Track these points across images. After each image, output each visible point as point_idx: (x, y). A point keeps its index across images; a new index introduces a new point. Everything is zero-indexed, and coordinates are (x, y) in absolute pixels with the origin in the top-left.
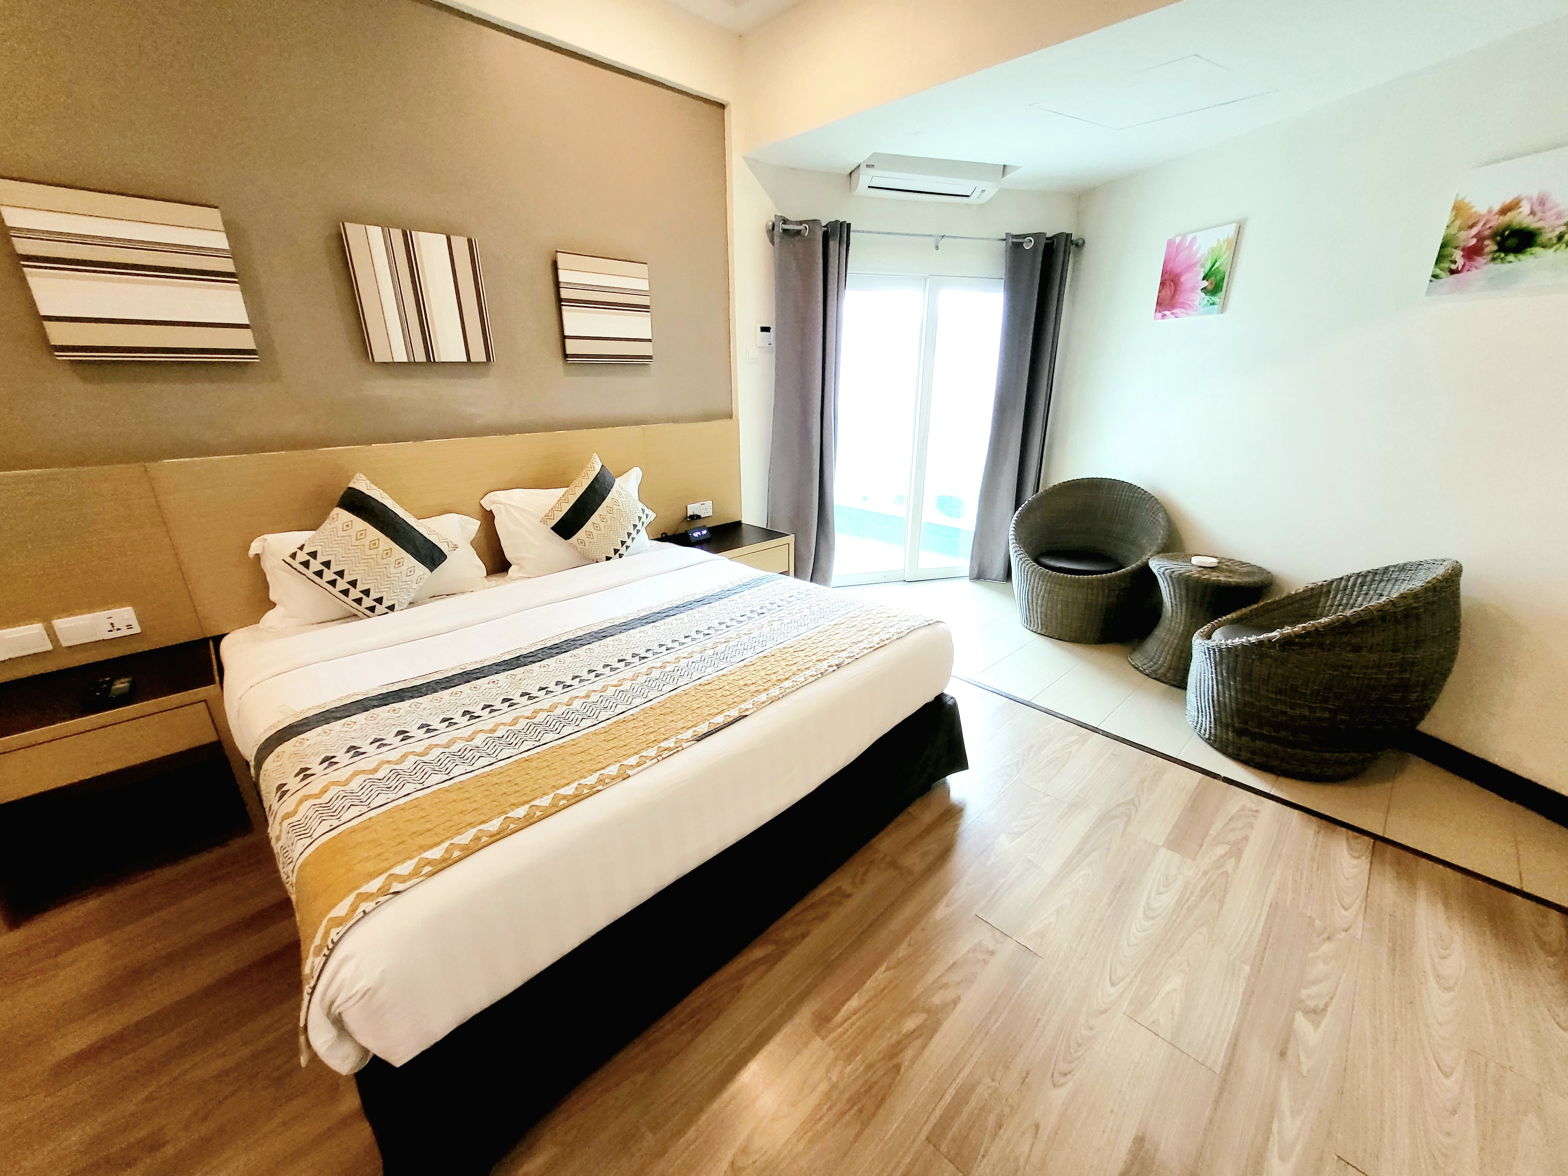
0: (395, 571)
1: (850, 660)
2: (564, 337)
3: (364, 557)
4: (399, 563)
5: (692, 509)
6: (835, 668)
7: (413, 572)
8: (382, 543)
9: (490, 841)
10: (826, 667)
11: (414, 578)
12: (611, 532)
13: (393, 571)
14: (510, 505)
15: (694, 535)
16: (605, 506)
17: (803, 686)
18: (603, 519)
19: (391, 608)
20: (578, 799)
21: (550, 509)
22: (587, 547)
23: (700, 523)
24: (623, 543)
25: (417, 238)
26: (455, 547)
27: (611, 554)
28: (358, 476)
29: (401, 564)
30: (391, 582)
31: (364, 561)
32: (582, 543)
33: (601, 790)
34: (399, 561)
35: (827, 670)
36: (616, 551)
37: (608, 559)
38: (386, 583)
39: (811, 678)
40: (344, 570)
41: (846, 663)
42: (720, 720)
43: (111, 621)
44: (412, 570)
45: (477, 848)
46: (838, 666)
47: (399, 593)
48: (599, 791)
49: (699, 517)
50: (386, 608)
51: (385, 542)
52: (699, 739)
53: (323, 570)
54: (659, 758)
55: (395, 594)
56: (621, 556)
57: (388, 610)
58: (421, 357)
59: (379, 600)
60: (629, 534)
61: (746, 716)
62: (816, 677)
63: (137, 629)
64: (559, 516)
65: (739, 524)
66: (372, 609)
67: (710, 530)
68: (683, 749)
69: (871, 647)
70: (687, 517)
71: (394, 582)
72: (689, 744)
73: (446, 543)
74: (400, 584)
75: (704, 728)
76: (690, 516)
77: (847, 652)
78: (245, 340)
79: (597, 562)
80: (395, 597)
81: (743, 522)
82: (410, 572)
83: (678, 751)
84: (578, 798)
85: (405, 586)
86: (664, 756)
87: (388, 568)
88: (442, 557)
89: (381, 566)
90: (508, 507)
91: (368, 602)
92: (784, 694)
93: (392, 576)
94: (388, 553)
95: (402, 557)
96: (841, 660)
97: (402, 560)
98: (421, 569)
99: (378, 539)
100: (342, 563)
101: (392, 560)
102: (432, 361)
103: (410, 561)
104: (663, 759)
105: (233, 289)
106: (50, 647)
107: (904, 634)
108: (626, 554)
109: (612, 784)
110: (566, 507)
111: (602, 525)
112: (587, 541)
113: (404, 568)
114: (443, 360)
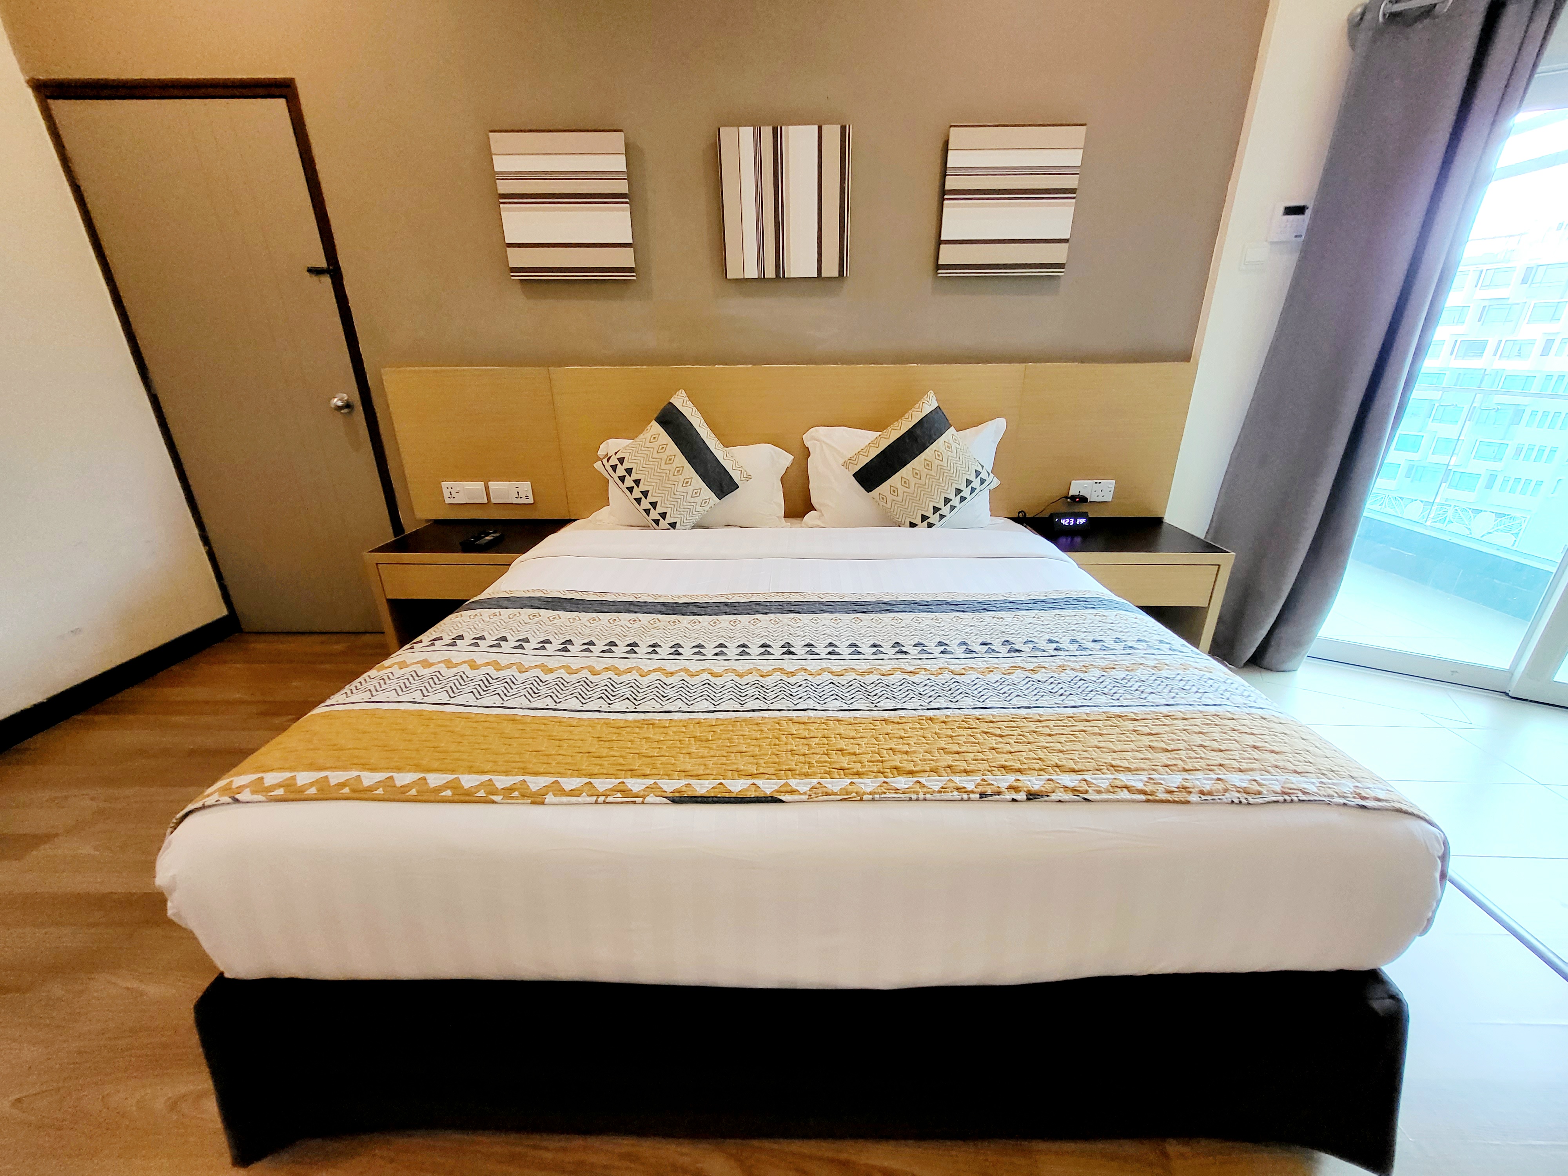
0: (682, 489)
1: (1068, 796)
2: (940, 242)
3: (659, 470)
4: (687, 483)
5: (1077, 488)
6: (1022, 796)
7: (698, 494)
8: (677, 460)
9: (350, 795)
10: (1004, 785)
11: (699, 500)
12: (923, 492)
13: (680, 489)
14: (826, 443)
15: (1063, 521)
16: (923, 458)
17: (925, 800)
18: (915, 474)
19: (673, 525)
20: (467, 798)
21: (857, 452)
22: (889, 506)
23: (1083, 508)
24: (936, 509)
25: (787, 132)
26: (749, 478)
27: (918, 520)
28: (682, 393)
29: (689, 484)
30: (675, 500)
31: (657, 474)
32: (883, 499)
33: (496, 803)
34: (687, 480)
35: (999, 793)
36: (924, 518)
37: (913, 525)
38: (672, 499)
39: (955, 793)
40: (640, 479)
41: (1053, 797)
42: (737, 786)
43: (518, 490)
44: (697, 492)
45: (335, 795)
46: (1032, 796)
47: (682, 513)
48: (493, 802)
49: (1084, 500)
50: (668, 524)
51: (680, 460)
52: (678, 800)
53: (625, 476)
54: (601, 799)
55: (679, 513)
56: (930, 525)
57: (670, 527)
58: (770, 273)
59: (663, 515)
60: (947, 501)
61: (781, 801)
62: (965, 796)
63: (531, 501)
64: (864, 461)
65: (1158, 522)
66: (657, 522)
67: (1092, 521)
68: (643, 803)
69: (1145, 793)
70: (1067, 497)
71: (679, 501)
72: (659, 799)
73: (739, 472)
74: (685, 504)
75: (702, 787)
76: (1072, 496)
77: (1080, 777)
78: (625, 258)
79: (899, 527)
80: (679, 516)
81: (1168, 519)
82: (696, 493)
83: (634, 802)
84: (465, 797)
85: (689, 507)
86: (610, 799)
87: (676, 485)
88: (733, 486)
89: (671, 482)
90: (823, 445)
91: (654, 515)
92: (877, 796)
93: (678, 493)
94: (680, 470)
95: (691, 476)
96: (1049, 787)
97: (690, 480)
98: (707, 493)
99: (675, 456)
100: (641, 472)
101: (682, 478)
102: (781, 276)
103: (698, 482)
104: (604, 802)
105: (623, 209)
106: (486, 501)
107: (1260, 801)
108: (938, 524)
109: (519, 801)
110: (874, 453)
111: (913, 481)
112: (890, 497)
113: (691, 488)
114: (792, 276)
